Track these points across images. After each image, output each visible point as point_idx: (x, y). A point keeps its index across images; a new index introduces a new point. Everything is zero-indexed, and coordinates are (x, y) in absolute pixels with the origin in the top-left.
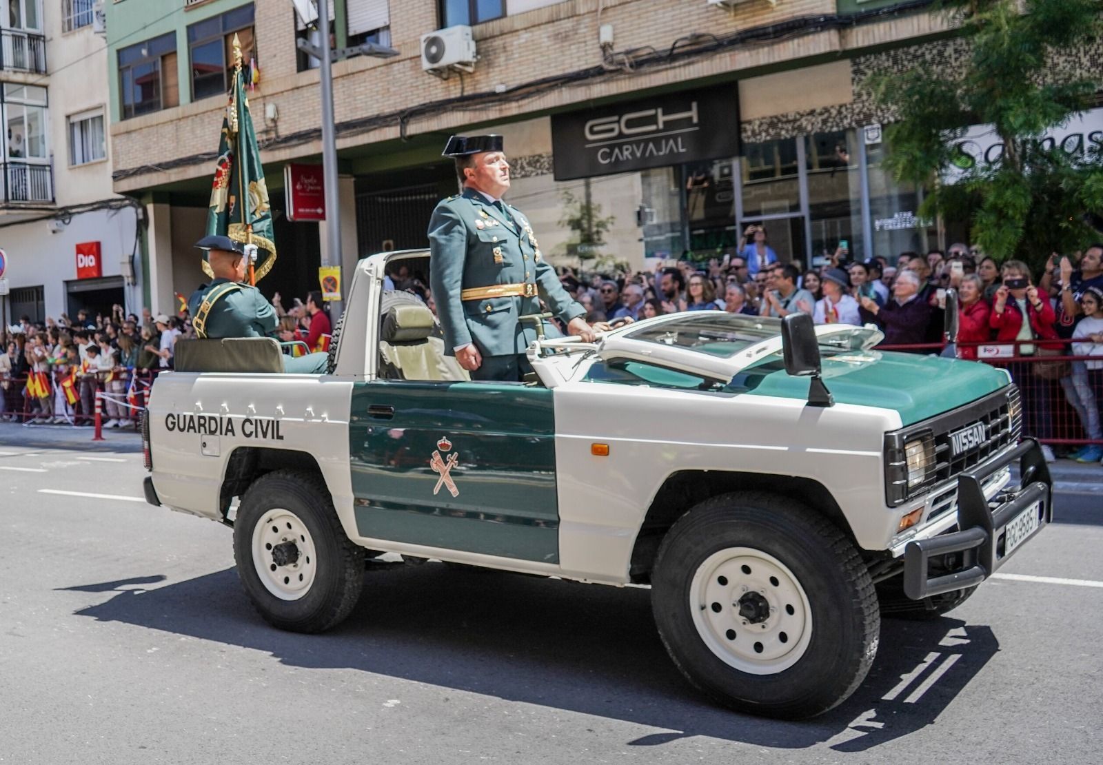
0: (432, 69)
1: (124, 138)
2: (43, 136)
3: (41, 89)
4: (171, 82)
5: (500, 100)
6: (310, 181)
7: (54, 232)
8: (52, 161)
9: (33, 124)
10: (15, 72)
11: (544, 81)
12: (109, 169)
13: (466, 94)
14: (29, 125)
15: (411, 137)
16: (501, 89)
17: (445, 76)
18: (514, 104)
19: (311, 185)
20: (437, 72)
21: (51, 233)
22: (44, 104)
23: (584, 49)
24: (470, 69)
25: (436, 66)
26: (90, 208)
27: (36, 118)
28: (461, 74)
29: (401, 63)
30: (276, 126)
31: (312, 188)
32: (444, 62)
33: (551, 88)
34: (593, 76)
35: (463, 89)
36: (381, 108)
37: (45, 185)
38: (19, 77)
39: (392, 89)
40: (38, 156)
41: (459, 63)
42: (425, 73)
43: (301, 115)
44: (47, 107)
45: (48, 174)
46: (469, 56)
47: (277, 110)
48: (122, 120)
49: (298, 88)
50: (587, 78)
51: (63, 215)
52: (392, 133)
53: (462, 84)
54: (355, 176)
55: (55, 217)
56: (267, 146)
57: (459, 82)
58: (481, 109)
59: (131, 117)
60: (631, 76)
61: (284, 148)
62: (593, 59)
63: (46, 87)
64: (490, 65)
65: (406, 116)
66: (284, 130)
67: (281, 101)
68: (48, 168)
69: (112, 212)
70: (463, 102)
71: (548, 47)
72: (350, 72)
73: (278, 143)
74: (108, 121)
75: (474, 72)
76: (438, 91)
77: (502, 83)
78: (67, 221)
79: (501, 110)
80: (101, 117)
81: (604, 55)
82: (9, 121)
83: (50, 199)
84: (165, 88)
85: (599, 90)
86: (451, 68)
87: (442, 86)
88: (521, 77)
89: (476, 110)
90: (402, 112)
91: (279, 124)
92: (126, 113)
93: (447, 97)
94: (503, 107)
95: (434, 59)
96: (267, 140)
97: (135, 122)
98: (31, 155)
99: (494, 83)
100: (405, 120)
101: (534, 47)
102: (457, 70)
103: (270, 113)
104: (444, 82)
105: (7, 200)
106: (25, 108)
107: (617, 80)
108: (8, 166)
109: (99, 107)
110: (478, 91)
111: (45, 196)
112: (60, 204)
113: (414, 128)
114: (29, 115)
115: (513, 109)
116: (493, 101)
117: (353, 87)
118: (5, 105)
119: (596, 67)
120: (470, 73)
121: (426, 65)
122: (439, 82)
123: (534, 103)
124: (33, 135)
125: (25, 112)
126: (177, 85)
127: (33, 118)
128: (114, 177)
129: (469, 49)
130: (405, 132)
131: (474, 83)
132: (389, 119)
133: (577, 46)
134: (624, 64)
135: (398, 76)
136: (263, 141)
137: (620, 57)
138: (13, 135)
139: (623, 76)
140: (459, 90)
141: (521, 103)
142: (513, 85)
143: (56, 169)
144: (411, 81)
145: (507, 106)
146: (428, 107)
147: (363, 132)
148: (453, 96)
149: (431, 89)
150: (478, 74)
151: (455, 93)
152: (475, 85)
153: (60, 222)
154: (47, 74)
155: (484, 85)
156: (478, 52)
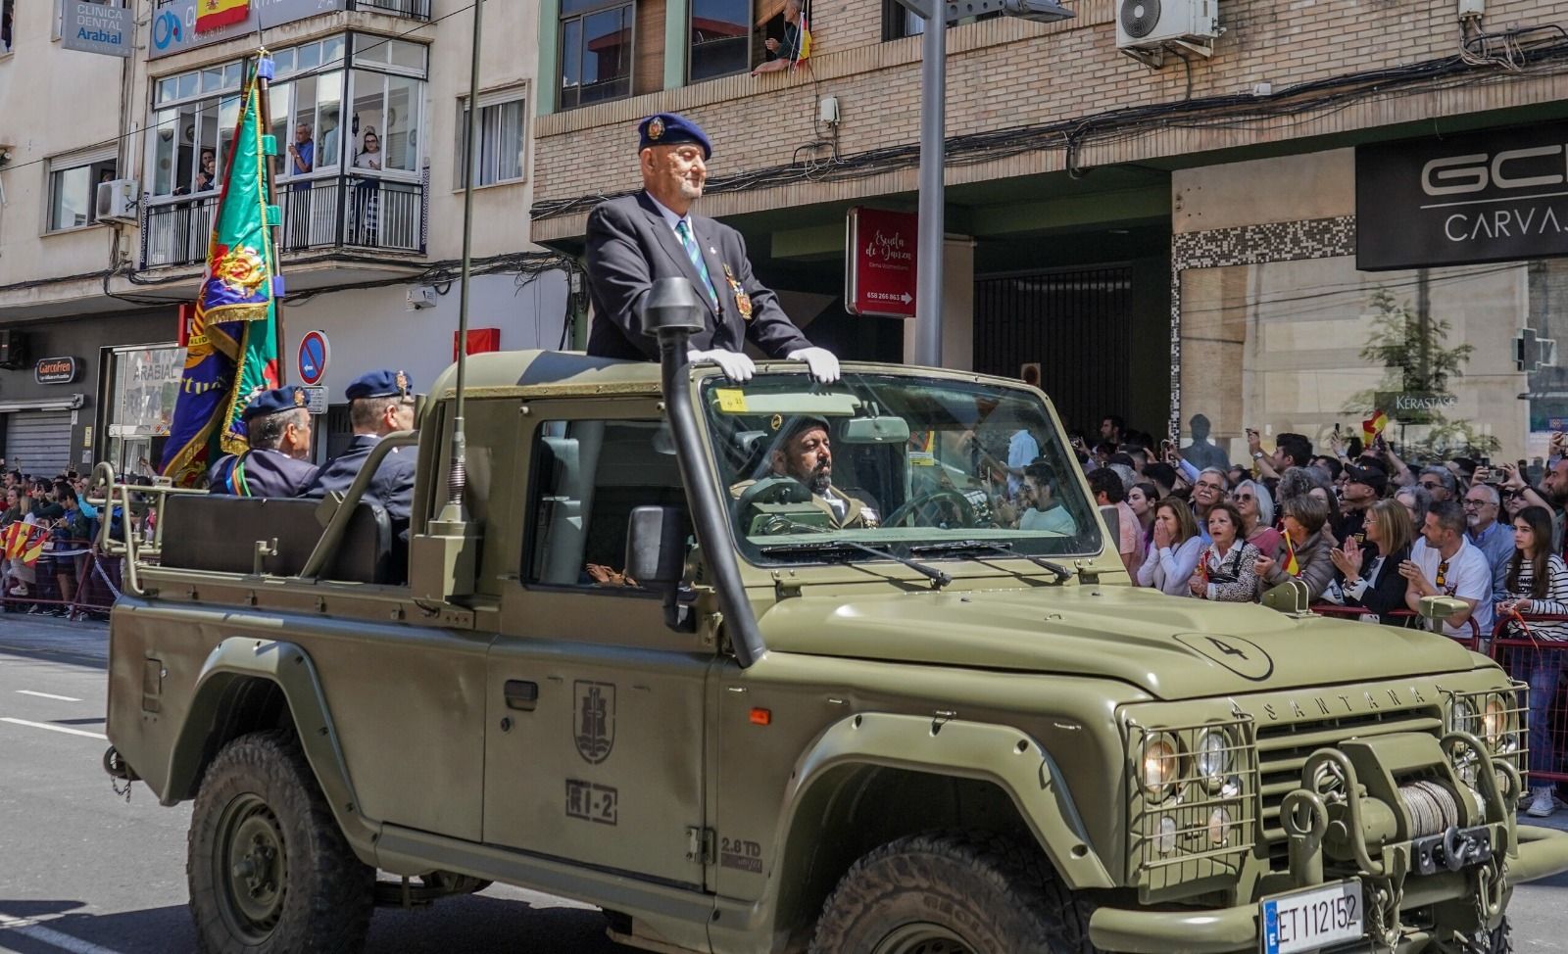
0: (1133, 48)
1: (557, 144)
2: (415, 131)
3: (418, 48)
4: (650, 47)
5: (1260, 112)
6: (893, 242)
7: (418, 307)
8: (426, 177)
9: (397, 108)
10: (375, 15)
11: (1347, 80)
12: (527, 197)
13: (1194, 96)
14: (392, 111)
15: (1086, 170)
16: (1264, 89)
17: (1157, 61)
18: (1286, 121)
19: (893, 248)
20: (1143, 53)
21: (411, 309)
22: (421, 73)
23: (1426, 24)
24: (1206, 52)
25: (1141, 41)
26: (487, 267)
27: (405, 100)
28: (1187, 58)
29: (1077, 34)
30: (836, 137)
31: (894, 255)
32: (1159, 34)
33: (1360, 94)
34: (1443, 75)
35: (1190, 86)
36: (1034, 115)
37: (410, 219)
38: (382, 25)
39: (1057, 81)
40: (402, 168)
41: (1184, 39)
42: (1120, 55)
43: (884, 119)
44: (427, 80)
45: (417, 200)
46: (1204, 27)
47: (840, 110)
48: (556, 111)
49: (881, 70)
50: (1430, 78)
51: (437, 277)
52: (1051, 161)
53: (1189, 77)
54: (977, 239)
55: (422, 279)
56: (817, 173)
57: (1185, 74)
58: (1224, 126)
59: (574, 106)
60: (1517, 79)
61: (848, 177)
62: (1445, 44)
63: (427, 44)
64: (1243, 45)
65: (1079, 132)
66: (851, 144)
67: (848, 92)
68: (417, 190)
69: (526, 277)
70: (1189, 112)
71: (1357, 16)
72: (979, 45)
73: (838, 167)
74: (533, 110)
75: (1213, 57)
76: (1143, 88)
77: (1265, 81)
78: (443, 289)
79: (1260, 130)
80: (521, 103)
81: (1466, 37)
82: (355, 101)
83: (416, 246)
84: (640, 57)
85: (1453, 101)
86: (1169, 48)
87: (1152, 79)
88: (1303, 70)
89: (1212, 127)
90: (1073, 123)
91: (841, 133)
92: (565, 100)
93: (1160, 101)
94: (1265, 124)
95: (1138, 28)
96: (818, 162)
97: (580, 116)
98: (389, 166)
99: (1251, 78)
100: (1077, 140)
101: (1330, 16)
102: (1180, 51)
103: (827, 111)
104: (1154, 72)
105: (339, 242)
106: (387, 79)
107: (1488, 85)
108: (348, 182)
109: (519, 85)
110: (1220, 93)
111: (408, 241)
112: (433, 256)
113: (1092, 155)
114: (391, 93)
115: (1283, 128)
116: (1246, 113)
117: (982, 73)
118: (352, 73)
119: (1448, 59)
120: (1206, 58)
121: (1123, 39)
122: (1147, 73)
123: (1325, 120)
124: (397, 129)
125: (386, 86)
126: (662, 53)
127: (400, 98)
128: (534, 214)
129: (1206, 14)
130: (1076, 162)
131: (1211, 77)
132: (1047, 136)
133: (1412, 18)
134: (1504, 55)
135: (1070, 57)
136: (810, 162)
137: (1497, 42)
138: (361, 128)
139: (1499, 79)
140: (1184, 89)
141: (1304, 117)
142: (1286, 83)
143: (434, 192)
144: (1095, 67)
145: (1273, 123)
146: (1121, 117)
147: (997, 157)
148: (1170, 100)
149: (1130, 83)
150: (1221, 60)
151: (1175, 93)
152: (1214, 80)
153: (430, 289)
154: (430, 20)
155: (1231, 81)
156: (1222, 21)
